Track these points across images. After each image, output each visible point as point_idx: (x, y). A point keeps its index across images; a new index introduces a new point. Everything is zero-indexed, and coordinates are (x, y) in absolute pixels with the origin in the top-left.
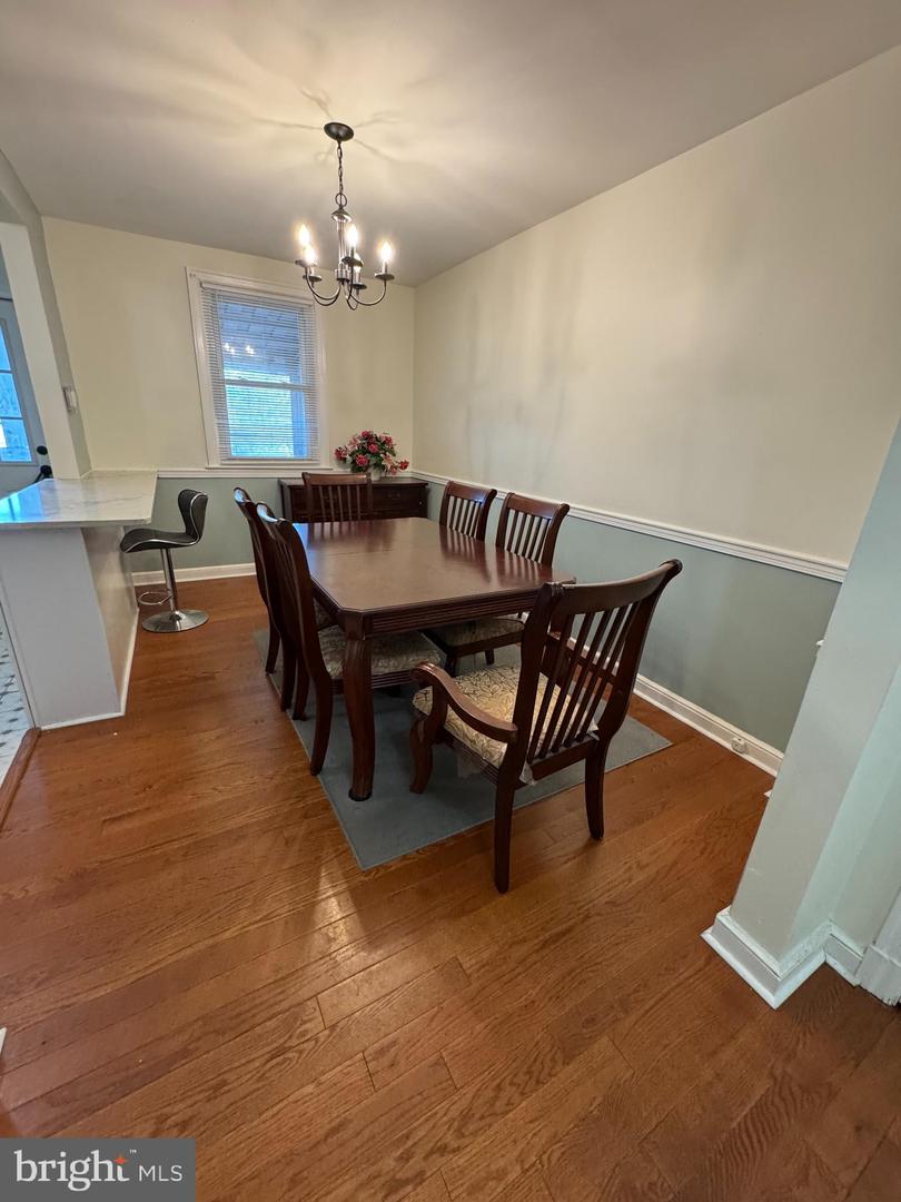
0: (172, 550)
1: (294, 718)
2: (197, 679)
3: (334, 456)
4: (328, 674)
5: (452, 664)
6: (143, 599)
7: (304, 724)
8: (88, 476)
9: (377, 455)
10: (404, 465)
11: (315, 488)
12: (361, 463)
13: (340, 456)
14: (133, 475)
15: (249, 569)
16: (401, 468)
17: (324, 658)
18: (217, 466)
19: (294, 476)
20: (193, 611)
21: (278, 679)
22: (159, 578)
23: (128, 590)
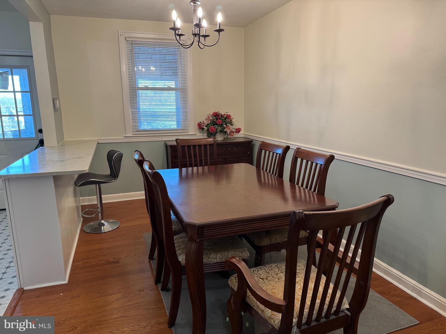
0: (102, 185)
1: (162, 290)
2: (109, 263)
3: (197, 127)
4: (180, 262)
5: (259, 258)
6: (85, 214)
7: (167, 293)
8: (62, 143)
9: (222, 125)
10: (238, 131)
11: (183, 147)
12: (212, 131)
13: (200, 126)
14: (85, 142)
15: (141, 195)
16: (236, 132)
17: (177, 252)
18: (130, 135)
19: (171, 139)
20: (111, 220)
21: (154, 263)
22: (93, 200)
23: (77, 207)
